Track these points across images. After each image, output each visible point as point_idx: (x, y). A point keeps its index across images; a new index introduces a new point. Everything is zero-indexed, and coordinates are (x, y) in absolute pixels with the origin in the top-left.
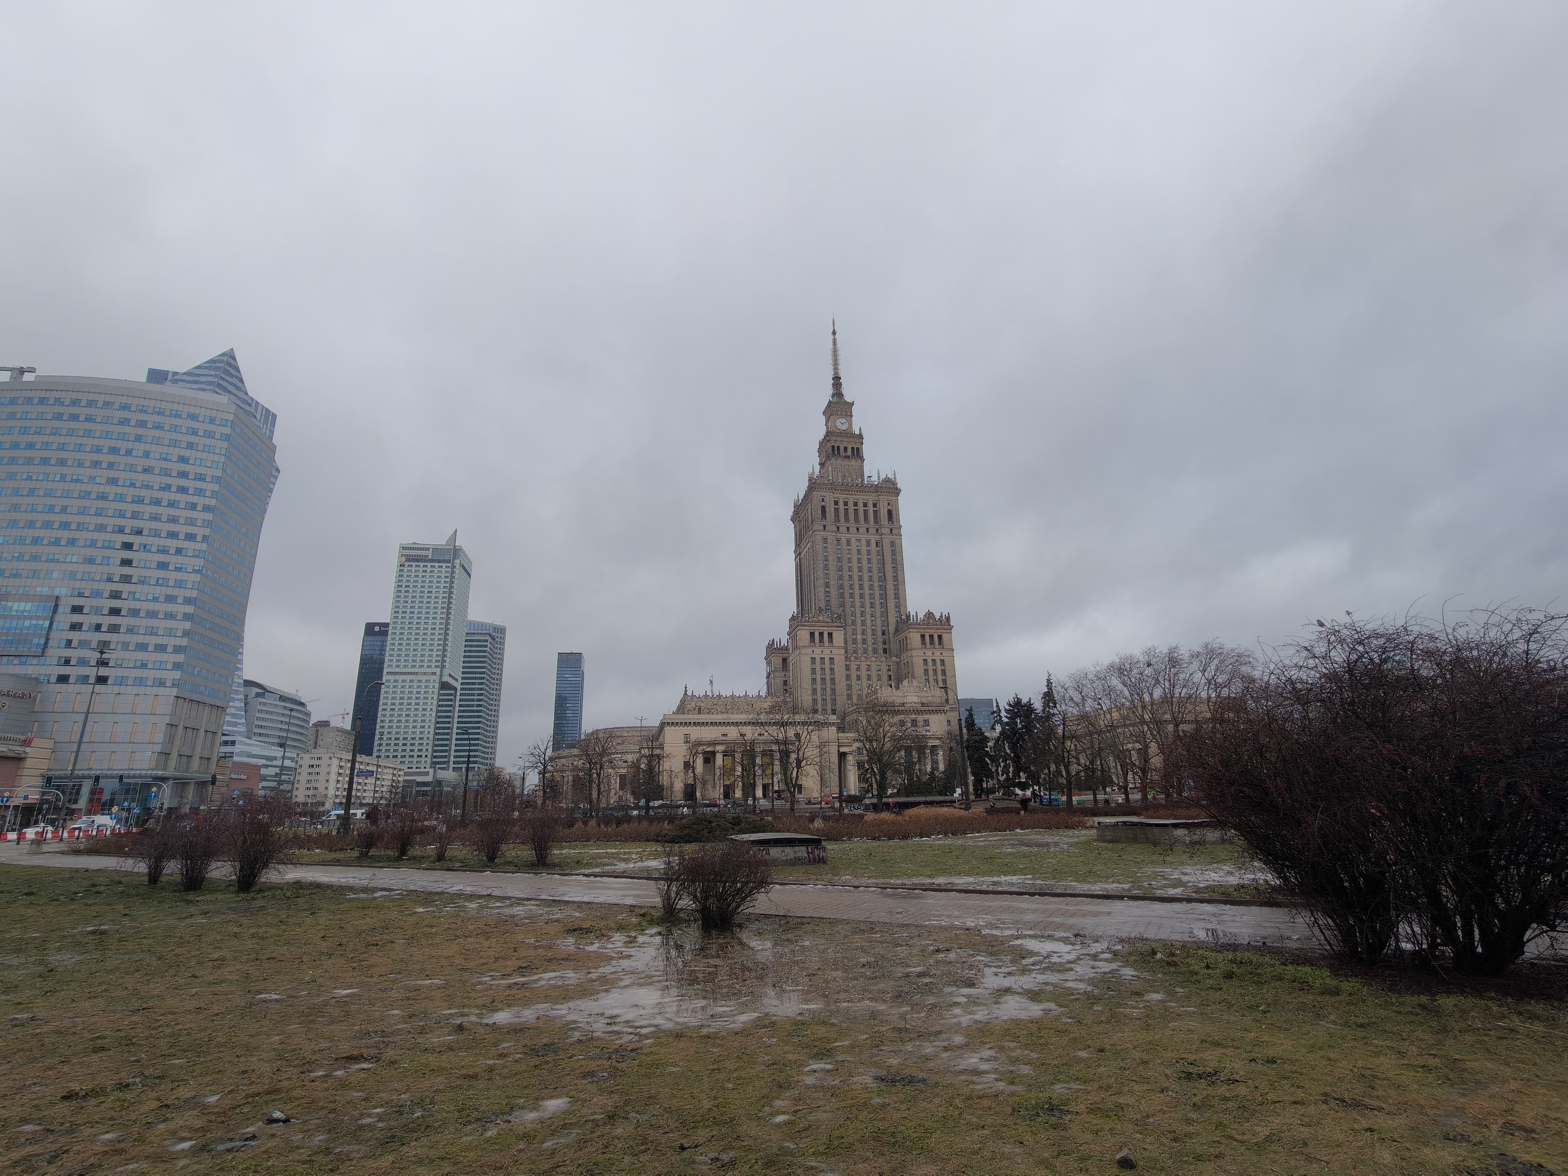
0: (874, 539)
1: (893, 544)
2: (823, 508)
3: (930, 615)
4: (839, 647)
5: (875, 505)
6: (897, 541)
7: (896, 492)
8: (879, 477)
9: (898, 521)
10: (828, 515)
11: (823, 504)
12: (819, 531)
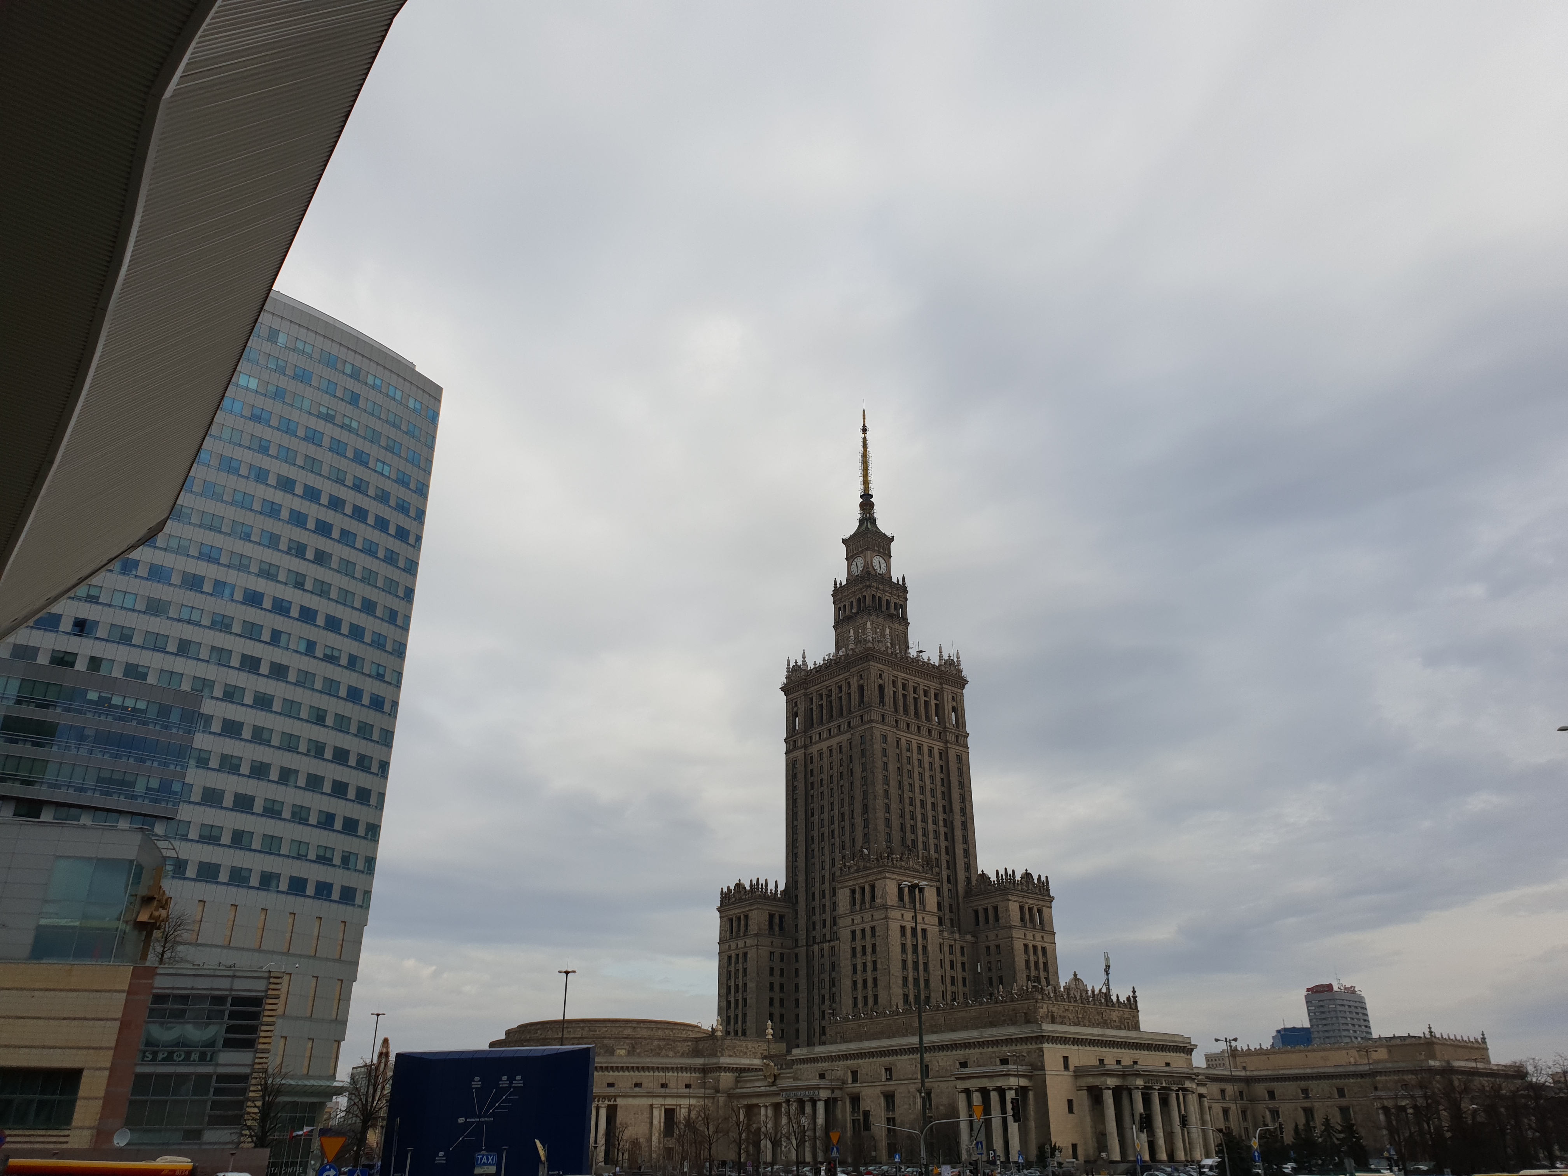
0: (937, 746)
1: (959, 757)
2: (881, 687)
3: (1027, 875)
4: (931, 913)
5: (936, 696)
6: (964, 755)
7: (962, 683)
8: (941, 656)
9: (964, 727)
10: (887, 701)
11: (881, 681)
12: (877, 722)
